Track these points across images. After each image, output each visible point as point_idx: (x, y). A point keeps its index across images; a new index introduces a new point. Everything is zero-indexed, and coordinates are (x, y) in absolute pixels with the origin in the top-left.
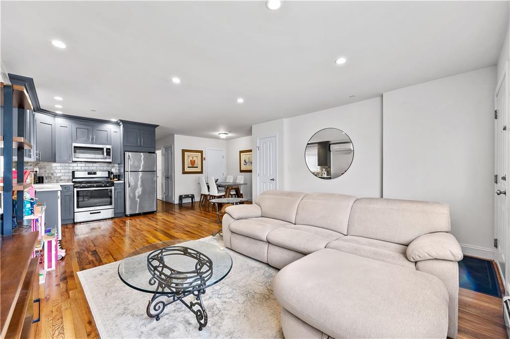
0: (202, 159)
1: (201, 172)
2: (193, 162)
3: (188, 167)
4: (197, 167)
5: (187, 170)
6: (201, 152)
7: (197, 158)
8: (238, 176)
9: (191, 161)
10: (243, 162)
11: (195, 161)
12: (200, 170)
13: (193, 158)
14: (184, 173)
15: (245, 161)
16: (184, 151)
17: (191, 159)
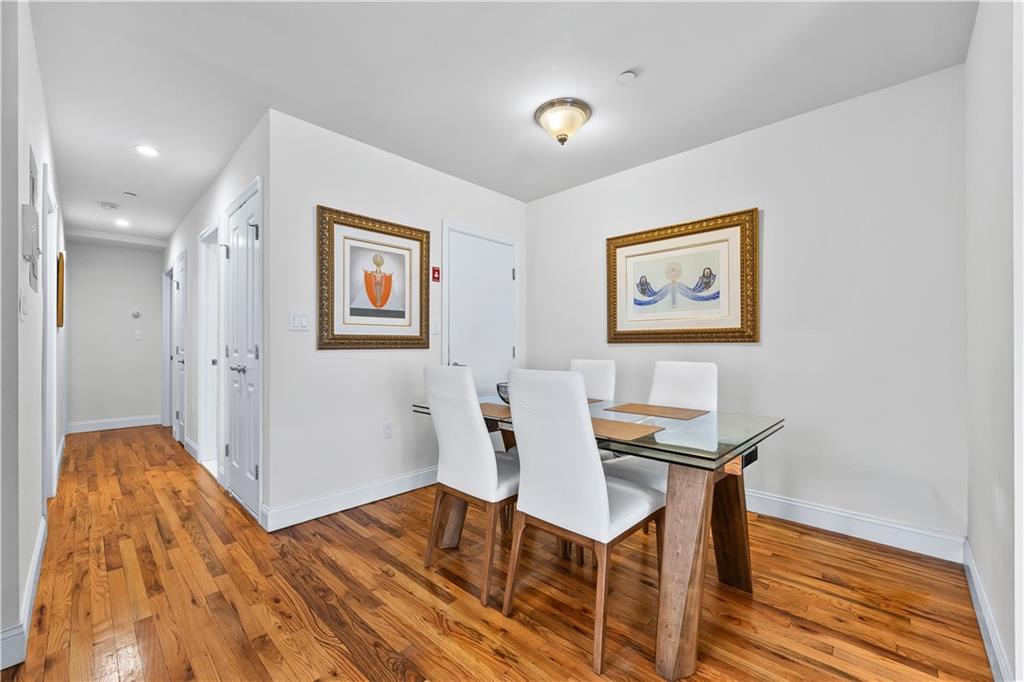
0: (428, 274)
1: (421, 342)
2: (378, 287)
3: (355, 312)
4: (400, 314)
5: (344, 325)
6: (422, 237)
7: (400, 265)
8: (660, 363)
9: (368, 277)
10: (627, 291)
11: (388, 279)
12: (414, 331)
13: (379, 264)
14: (329, 340)
15: (644, 286)
16: (327, 219)
17: (372, 268)
